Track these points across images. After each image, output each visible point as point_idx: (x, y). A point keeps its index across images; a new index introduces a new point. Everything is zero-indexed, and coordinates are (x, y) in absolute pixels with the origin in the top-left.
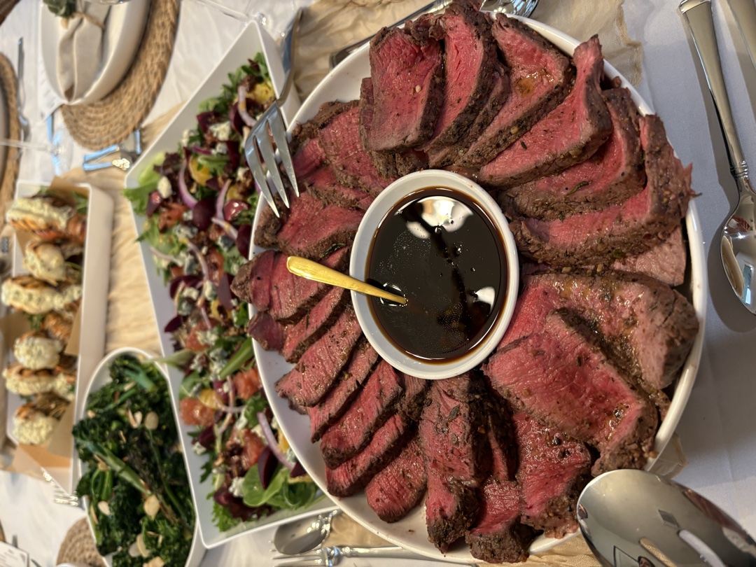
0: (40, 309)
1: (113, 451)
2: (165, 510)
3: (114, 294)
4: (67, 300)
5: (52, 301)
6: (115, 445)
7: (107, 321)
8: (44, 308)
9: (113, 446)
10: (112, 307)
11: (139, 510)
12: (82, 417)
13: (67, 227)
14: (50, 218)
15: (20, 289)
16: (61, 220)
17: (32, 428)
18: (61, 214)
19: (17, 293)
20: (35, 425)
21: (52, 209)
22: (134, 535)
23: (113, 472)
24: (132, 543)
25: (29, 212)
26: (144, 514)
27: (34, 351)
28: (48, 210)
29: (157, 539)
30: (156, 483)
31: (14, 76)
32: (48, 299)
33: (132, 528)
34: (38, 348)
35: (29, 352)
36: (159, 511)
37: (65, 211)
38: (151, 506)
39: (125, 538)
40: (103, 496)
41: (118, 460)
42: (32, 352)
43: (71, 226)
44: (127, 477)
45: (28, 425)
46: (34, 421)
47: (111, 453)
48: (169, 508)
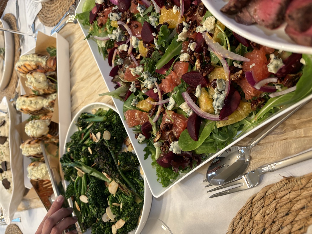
0: (36, 107)
1: (84, 163)
2: (122, 187)
3: (74, 88)
4: (50, 100)
5: (42, 103)
6: (86, 159)
7: (72, 105)
8: (38, 107)
9: (84, 160)
10: (73, 97)
11: (105, 192)
12: (64, 153)
13: (46, 65)
14: (37, 61)
15: (26, 99)
16: (43, 62)
17: (38, 170)
18: (43, 59)
19: (24, 101)
20: (39, 168)
21: (38, 57)
22: (104, 209)
23: (86, 175)
24: (103, 214)
25: (27, 60)
26: (109, 194)
27: (35, 125)
28: (36, 58)
29: (119, 207)
30: (114, 172)
31: (15, 19)
32: (40, 102)
33: (102, 205)
34: (37, 123)
35: (33, 127)
36: (118, 190)
37: (44, 57)
38: (112, 187)
39: (99, 212)
40: (82, 192)
41: (89, 167)
42: (34, 127)
43: (48, 63)
44: (95, 174)
45: (35, 169)
46: (38, 166)
47: (84, 164)
48: (124, 186)
